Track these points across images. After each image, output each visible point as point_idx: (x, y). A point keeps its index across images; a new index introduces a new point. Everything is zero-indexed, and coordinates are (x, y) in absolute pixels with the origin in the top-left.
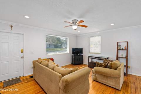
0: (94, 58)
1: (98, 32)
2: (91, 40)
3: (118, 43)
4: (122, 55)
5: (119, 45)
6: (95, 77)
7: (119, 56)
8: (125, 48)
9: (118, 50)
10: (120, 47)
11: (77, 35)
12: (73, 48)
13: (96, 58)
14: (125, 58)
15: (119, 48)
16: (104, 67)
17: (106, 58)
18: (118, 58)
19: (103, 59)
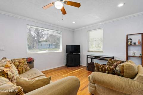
0: (93, 57)
1: (100, 23)
2: (90, 35)
3: (127, 36)
4: (134, 53)
5: (129, 38)
6: (94, 89)
7: (129, 55)
8: (139, 42)
9: (128, 45)
10: (131, 42)
11: (73, 30)
12: (67, 45)
13: (97, 57)
14: (140, 57)
15: (129, 43)
16: (109, 73)
17: (110, 58)
18: (128, 58)
19: (107, 59)
